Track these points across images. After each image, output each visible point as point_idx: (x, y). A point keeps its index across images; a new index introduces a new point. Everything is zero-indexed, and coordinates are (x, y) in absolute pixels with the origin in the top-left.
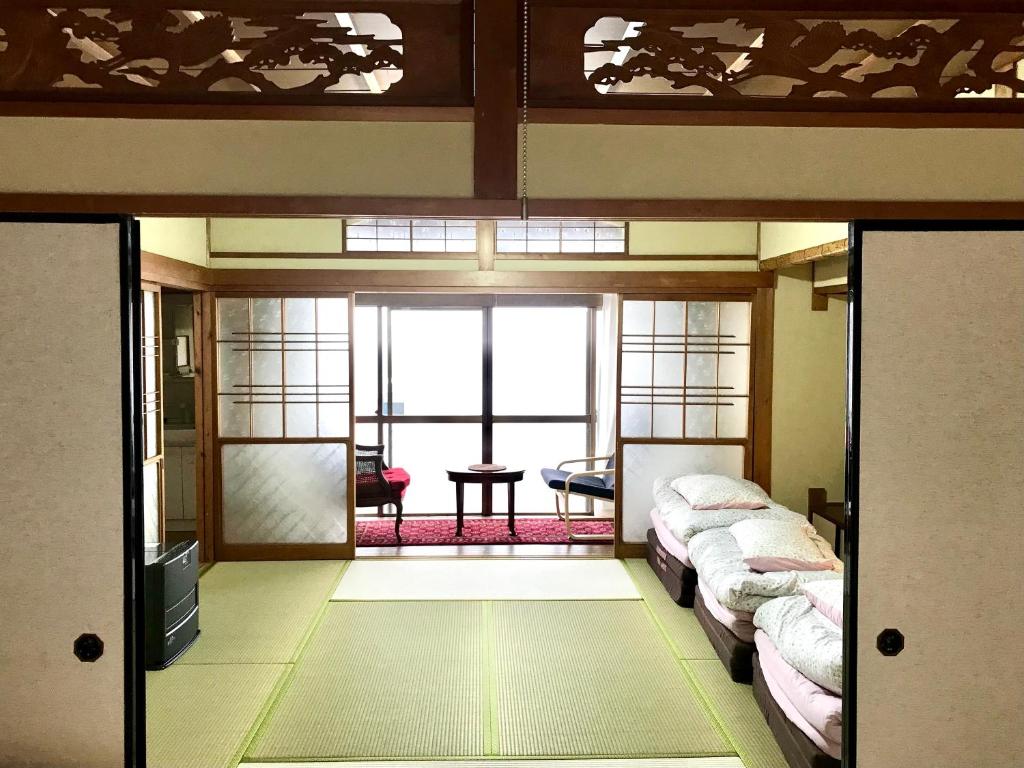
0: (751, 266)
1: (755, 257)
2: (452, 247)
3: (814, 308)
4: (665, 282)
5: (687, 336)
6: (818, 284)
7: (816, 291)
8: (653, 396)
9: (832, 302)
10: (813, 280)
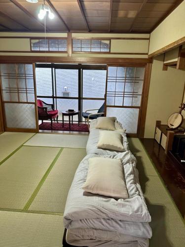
0: (146, 57)
1: (147, 54)
2: (60, 50)
3: (163, 70)
4: (120, 61)
5: (126, 77)
6: (165, 62)
7: (164, 64)
8: (115, 94)
9: (169, 68)
10: (164, 61)
